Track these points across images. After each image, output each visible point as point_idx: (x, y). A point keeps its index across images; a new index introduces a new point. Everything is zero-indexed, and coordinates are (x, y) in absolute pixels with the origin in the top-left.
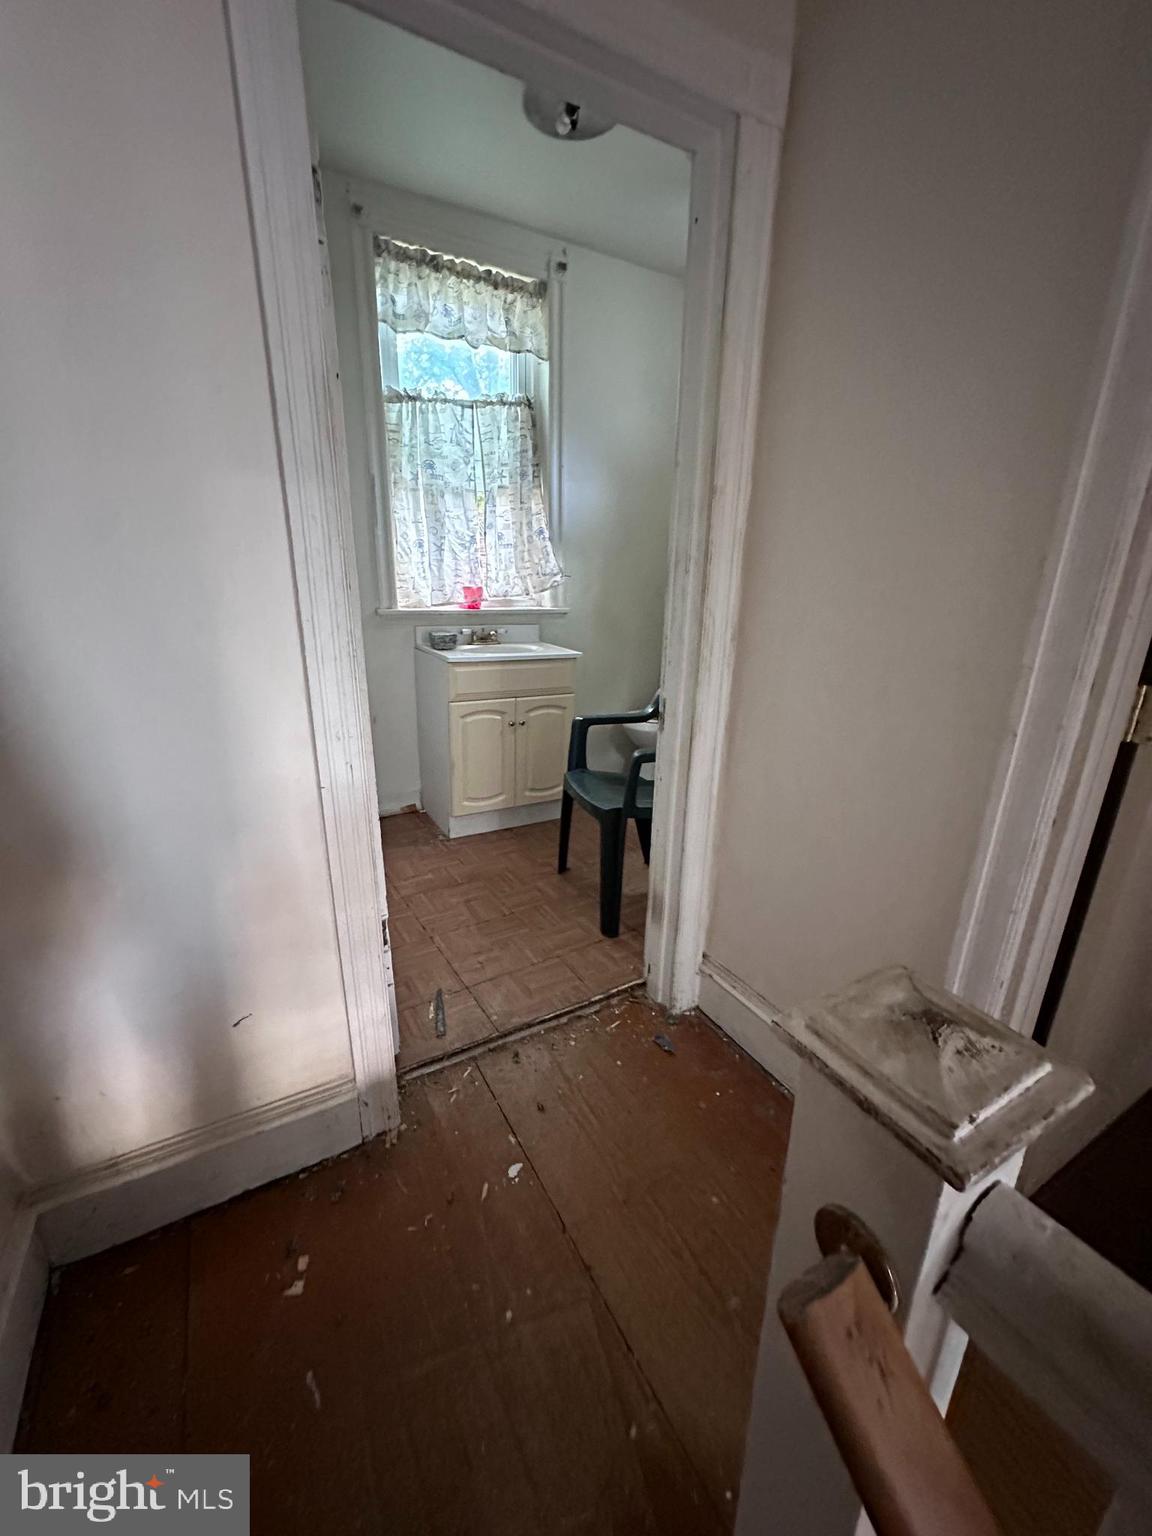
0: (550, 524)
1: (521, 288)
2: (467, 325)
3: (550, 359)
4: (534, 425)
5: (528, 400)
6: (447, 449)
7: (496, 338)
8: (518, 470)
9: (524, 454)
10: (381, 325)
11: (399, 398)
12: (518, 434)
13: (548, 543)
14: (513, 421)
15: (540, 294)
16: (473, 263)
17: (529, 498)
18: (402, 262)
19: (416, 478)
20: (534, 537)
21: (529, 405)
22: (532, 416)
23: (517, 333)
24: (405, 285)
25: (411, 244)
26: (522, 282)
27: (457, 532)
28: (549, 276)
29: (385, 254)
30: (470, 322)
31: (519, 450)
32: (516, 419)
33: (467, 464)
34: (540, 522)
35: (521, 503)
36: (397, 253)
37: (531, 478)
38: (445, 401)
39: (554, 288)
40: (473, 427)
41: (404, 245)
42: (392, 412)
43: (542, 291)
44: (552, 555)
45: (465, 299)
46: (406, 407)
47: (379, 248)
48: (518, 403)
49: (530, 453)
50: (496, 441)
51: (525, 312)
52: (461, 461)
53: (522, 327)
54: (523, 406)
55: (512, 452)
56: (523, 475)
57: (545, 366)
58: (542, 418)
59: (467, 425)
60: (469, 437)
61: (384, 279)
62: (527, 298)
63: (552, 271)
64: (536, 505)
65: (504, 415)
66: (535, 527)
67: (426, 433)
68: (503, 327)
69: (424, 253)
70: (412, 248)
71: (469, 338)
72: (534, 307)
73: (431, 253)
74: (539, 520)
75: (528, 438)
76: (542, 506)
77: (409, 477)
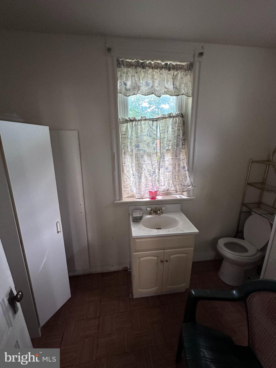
0: (188, 164)
1: (181, 68)
2: (156, 88)
3: (193, 96)
4: (184, 124)
5: (182, 114)
6: (145, 138)
7: (169, 91)
8: (176, 144)
9: (179, 137)
10: (119, 95)
12: (176, 129)
13: (187, 172)
14: (175, 124)
15: (190, 69)
16: (159, 62)
17: (180, 154)
18: (129, 68)
19: (132, 151)
20: (181, 170)
21: (182, 116)
22: (183, 120)
23: (178, 88)
24: (130, 77)
25: (133, 60)
26: (182, 65)
27: (148, 170)
28: (194, 60)
29: (122, 66)
30: (157, 87)
31: (176, 135)
32: (176, 123)
33: (153, 143)
34: (184, 163)
35: (176, 156)
36: (127, 65)
37: (181, 146)
38: (146, 120)
39: (197, 66)
40: (157, 128)
41: (130, 61)
42: (123, 127)
43: (191, 67)
44: (188, 177)
45: (156, 78)
47: (119, 64)
48: (177, 116)
49: (181, 136)
50: (166, 133)
51: (182, 78)
52: (151, 142)
53: (180, 84)
54: (179, 117)
55: (173, 136)
56: (177, 145)
57: (190, 99)
58: (187, 121)
59: (154, 128)
60: (155, 133)
61: (121, 76)
62: (183, 72)
63: (196, 57)
64: (183, 156)
65: (171, 122)
66: (182, 165)
68: (172, 86)
69: (138, 62)
70: (133, 61)
71: (157, 93)
72: (186, 75)
73: (142, 61)
74: (183, 163)
75: (181, 130)
76: (185, 156)
77: (130, 150)
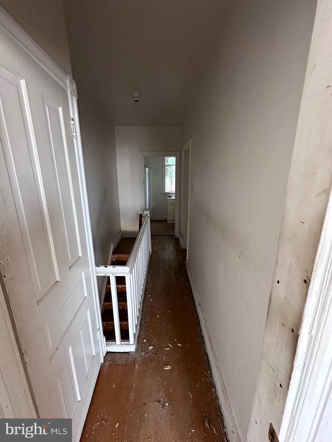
11: (168, 166)
19: (169, 175)
42: (167, 167)
46: (169, 166)
67: (171, 169)
